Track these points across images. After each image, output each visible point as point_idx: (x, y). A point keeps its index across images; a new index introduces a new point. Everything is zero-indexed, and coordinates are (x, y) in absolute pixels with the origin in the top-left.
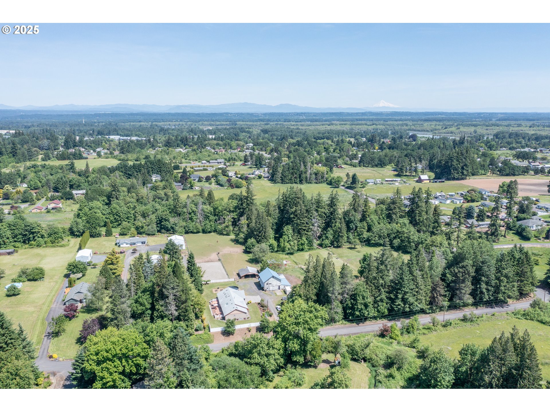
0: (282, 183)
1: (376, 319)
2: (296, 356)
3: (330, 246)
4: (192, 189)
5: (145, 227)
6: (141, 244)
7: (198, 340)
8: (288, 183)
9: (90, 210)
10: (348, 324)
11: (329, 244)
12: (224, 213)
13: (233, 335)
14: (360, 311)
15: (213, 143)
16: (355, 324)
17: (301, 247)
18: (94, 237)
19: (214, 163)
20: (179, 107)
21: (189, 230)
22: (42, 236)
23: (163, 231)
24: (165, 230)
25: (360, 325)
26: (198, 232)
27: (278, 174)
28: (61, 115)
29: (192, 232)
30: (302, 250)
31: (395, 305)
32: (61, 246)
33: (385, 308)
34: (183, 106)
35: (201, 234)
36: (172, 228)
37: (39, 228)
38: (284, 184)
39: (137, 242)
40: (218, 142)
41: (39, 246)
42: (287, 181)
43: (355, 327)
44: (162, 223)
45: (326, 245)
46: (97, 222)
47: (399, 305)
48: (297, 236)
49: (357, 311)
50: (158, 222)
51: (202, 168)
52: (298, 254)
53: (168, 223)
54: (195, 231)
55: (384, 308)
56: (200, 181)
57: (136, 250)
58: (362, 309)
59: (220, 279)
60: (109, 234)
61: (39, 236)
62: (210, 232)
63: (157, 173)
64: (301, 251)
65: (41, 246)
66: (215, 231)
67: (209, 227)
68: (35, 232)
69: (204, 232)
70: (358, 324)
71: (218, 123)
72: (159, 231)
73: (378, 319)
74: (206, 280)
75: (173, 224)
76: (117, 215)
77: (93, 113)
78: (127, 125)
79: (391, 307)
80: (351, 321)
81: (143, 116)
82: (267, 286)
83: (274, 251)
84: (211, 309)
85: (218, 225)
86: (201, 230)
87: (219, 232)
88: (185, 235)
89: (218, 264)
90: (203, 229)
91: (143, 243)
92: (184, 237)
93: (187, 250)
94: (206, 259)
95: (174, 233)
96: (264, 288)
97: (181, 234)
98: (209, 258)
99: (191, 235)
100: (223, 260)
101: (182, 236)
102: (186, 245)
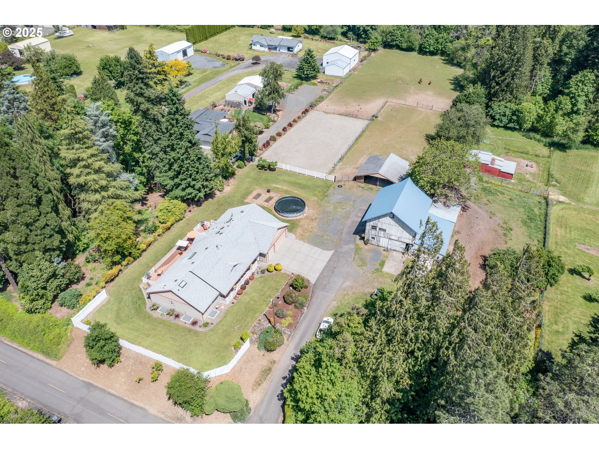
13: (109, 365)
26: (410, 49)
29: (398, 47)
35: (414, 54)
52: (581, 152)
54: (404, 45)
57: (259, 59)
62: (432, 53)
64: (595, 146)
66: (443, 53)
67: (432, 42)
69: (422, 51)
74: (269, 161)
82: (373, 232)
83: (520, 130)
84: (174, 250)
85: (451, 42)
86: (417, 45)
87: (448, 55)
88: (381, 51)
89: (359, 125)
90: (421, 45)
91: (289, 49)
92: (377, 53)
93: (342, 80)
94: (353, 107)
95: (365, 42)
96: (364, 231)
97: (372, 47)
98: (358, 108)
99: (395, 52)
100: (379, 118)
101: (374, 50)
102: (354, 69)
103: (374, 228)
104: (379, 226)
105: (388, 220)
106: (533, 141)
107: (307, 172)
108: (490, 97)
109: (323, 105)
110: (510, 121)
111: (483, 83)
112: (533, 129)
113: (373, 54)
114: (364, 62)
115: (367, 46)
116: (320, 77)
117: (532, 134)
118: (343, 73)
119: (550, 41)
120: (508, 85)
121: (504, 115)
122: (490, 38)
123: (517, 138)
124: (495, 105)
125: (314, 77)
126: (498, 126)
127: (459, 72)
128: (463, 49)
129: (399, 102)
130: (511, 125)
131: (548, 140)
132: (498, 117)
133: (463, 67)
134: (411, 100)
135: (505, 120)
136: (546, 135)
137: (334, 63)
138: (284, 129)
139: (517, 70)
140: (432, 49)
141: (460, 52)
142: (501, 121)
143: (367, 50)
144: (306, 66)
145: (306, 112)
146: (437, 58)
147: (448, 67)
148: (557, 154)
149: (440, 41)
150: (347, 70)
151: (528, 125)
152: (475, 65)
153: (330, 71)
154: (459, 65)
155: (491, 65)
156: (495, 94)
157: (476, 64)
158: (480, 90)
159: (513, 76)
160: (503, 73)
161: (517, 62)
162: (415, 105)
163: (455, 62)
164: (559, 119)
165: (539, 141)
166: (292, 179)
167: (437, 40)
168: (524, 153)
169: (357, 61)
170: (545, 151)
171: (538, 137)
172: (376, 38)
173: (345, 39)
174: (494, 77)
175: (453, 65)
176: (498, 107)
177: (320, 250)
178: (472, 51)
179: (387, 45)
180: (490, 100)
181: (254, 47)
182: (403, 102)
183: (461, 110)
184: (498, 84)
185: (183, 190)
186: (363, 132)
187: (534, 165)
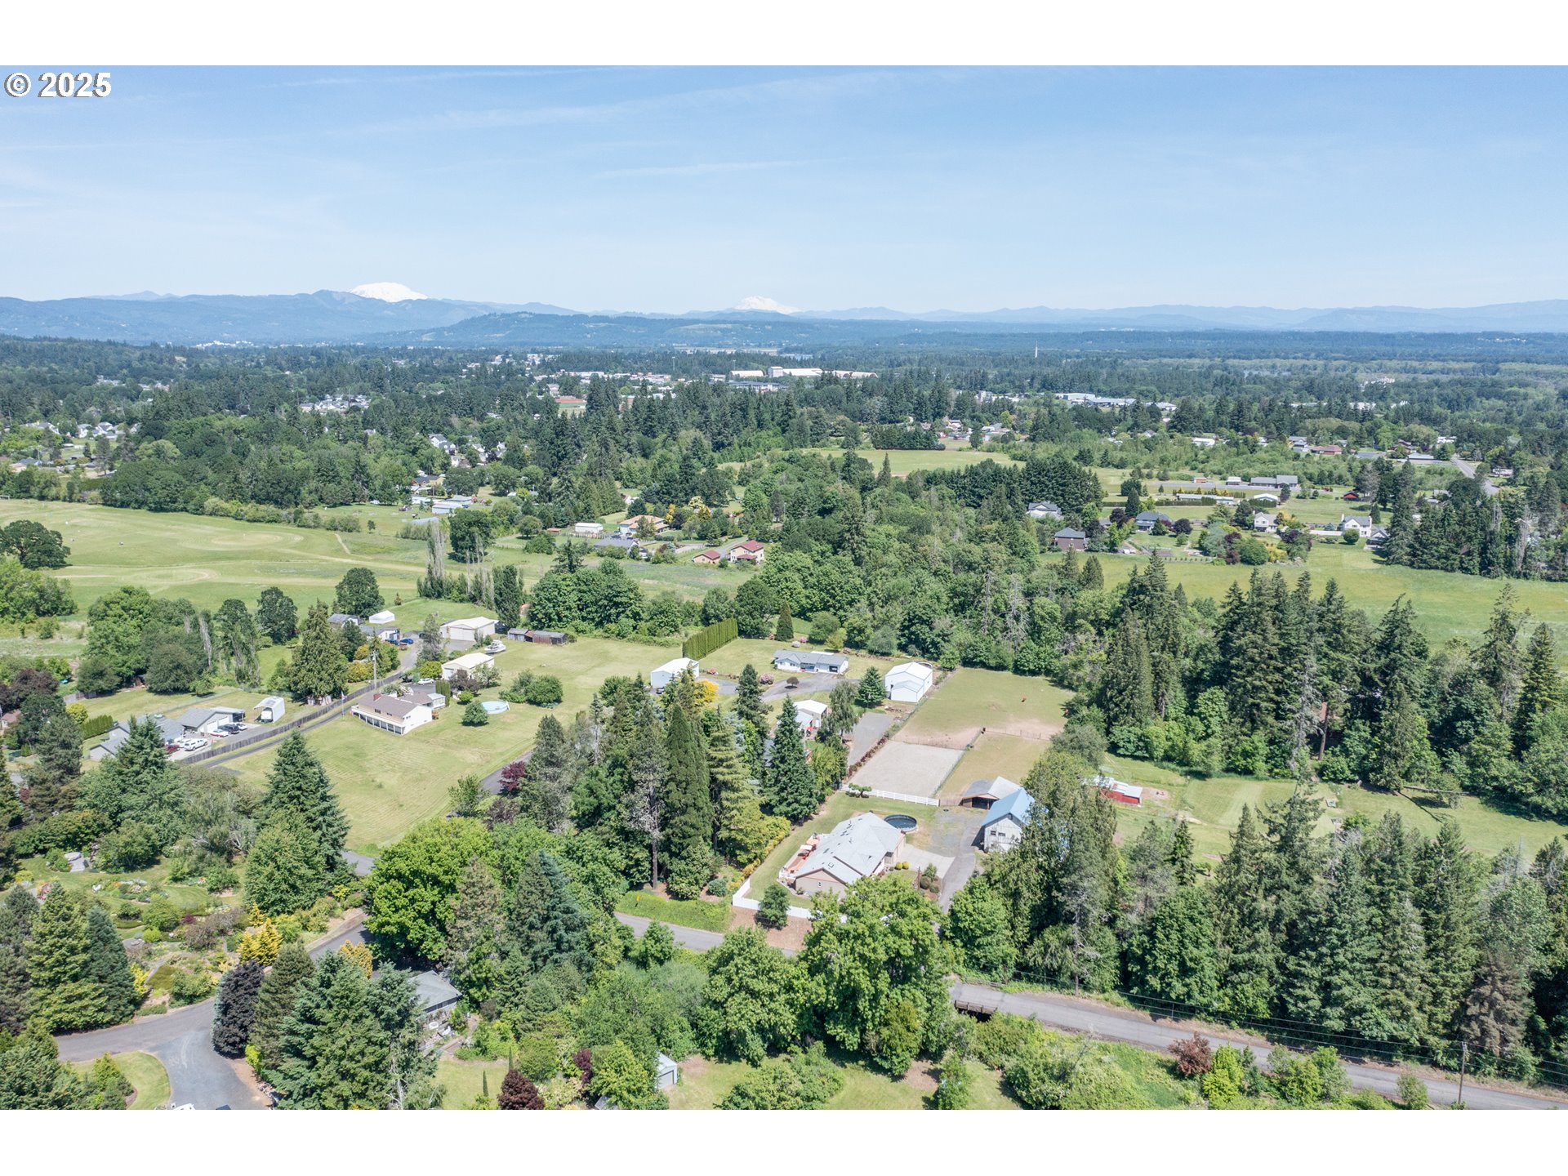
0: (1412, 565)
1: (1228, 1023)
2: (836, 1024)
3: (1351, 781)
4: (1116, 551)
5: (868, 631)
6: (827, 671)
7: (694, 913)
8: (1436, 568)
9: (780, 570)
10: (1127, 1008)
11: (1348, 772)
12: (1080, 626)
13: (779, 928)
14: (1162, 978)
15: (1327, 425)
16: (1145, 1014)
17: (1244, 762)
18: (749, 636)
19: (1264, 485)
20: (1339, 313)
21: (976, 656)
22: (636, 616)
23: (912, 648)
24: (917, 647)
25: (1161, 1021)
26: (1000, 667)
27: (1402, 533)
28: (1001, 336)
29: (984, 665)
30: (1247, 772)
31: (1290, 994)
32: (662, 645)
33: (1262, 995)
34: (1353, 311)
35: (1008, 674)
36: (934, 644)
37: (632, 596)
38: (1420, 568)
39: (819, 665)
40: (1346, 423)
41: (621, 635)
42: (1433, 562)
43: (1140, 1020)
44: (913, 629)
45: (1334, 773)
46: (757, 599)
47: (1305, 999)
48: (1243, 725)
49: (1155, 975)
50: (906, 623)
51: (1199, 497)
52: (1224, 780)
53: (928, 629)
54: (993, 662)
55: (1257, 992)
56: (1158, 534)
57: (797, 682)
58: (1167, 974)
59: (910, 793)
60: (785, 634)
61: (629, 613)
62: (1033, 673)
63: (1052, 500)
64: (1240, 773)
65: (623, 637)
66: (1048, 672)
67: (1031, 657)
68: (621, 603)
69: (1018, 670)
70: (1155, 1018)
71: (1436, 365)
72: (902, 648)
73: (1234, 1023)
74: (861, 786)
75: (939, 636)
76: (828, 592)
77: (1081, 331)
78: (1144, 366)
79: (1280, 998)
80: (1138, 1002)
81: (1214, 339)
82: (993, 838)
83: (1151, 758)
84: (795, 856)
85: (1057, 657)
86: (1010, 662)
87: (1056, 675)
88: (960, 670)
89: (953, 756)
90: (1016, 661)
91: (832, 668)
92: (956, 673)
93: (918, 707)
94: (940, 737)
95: (936, 660)
96: (983, 840)
97: (948, 665)
98: (946, 738)
99: (980, 672)
100: (975, 748)
101: (951, 669)
102: (928, 694)
103: (993, 833)
104: (999, 830)
105: (1007, 821)
106: (1167, 771)
107: (905, 798)
108: (1110, 721)
109: (900, 734)
110: (1137, 748)
111: (1100, 706)
112: (1167, 758)
113: (949, 674)
114: (940, 685)
115: (939, 664)
116: (886, 703)
117: (1165, 764)
118: (915, 698)
119: (1171, 655)
120: (1128, 707)
121: (1129, 742)
122: (1102, 652)
123: (1148, 768)
124: (1116, 730)
125: (879, 704)
126: (1124, 756)
127: (1069, 695)
128: (1075, 666)
129: (997, 731)
130: (1138, 753)
131: (1186, 769)
132: (1121, 744)
133: (1075, 689)
134: (1012, 729)
135: (1131, 747)
136: (1181, 763)
137: (903, 685)
138: (863, 760)
139: (1134, 688)
140: (1032, 667)
141: (1071, 671)
142: (1127, 749)
143: (940, 669)
144: (869, 689)
145: (882, 741)
146: (1041, 678)
147: (1058, 690)
148: (1196, 782)
149: (1042, 655)
150: (920, 695)
151: (1159, 753)
152: (1089, 686)
153: (897, 696)
154: (1070, 687)
155: (1107, 684)
156: (1116, 718)
157: (1090, 683)
158: (1096, 712)
159: (1132, 694)
160: (1120, 692)
161: (1134, 679)
162: (1018, 734)
163: (1066, 683)
164: (1192, 744)
165: (1173, 770)
166: (891, 805)
167: (1037, 654)
168: (1156, 782)
169: (931, 683)
170: (1181, 780)
171: (1172, 766)
172: (953, 654)
173: (904, 655)
174: (1111, 697)
175: (1064, 687)
176: (1120, 732)
177: (940, 857)
178: (1087, 668)
179: (968, 662)
180: (1110, 724)
181: (780, 666)
182: (1002, 731)
183: (1074, 732)
184: (1117, 705)
185: (789, 805)
186: (959, 762)
187: (1166, 793)
